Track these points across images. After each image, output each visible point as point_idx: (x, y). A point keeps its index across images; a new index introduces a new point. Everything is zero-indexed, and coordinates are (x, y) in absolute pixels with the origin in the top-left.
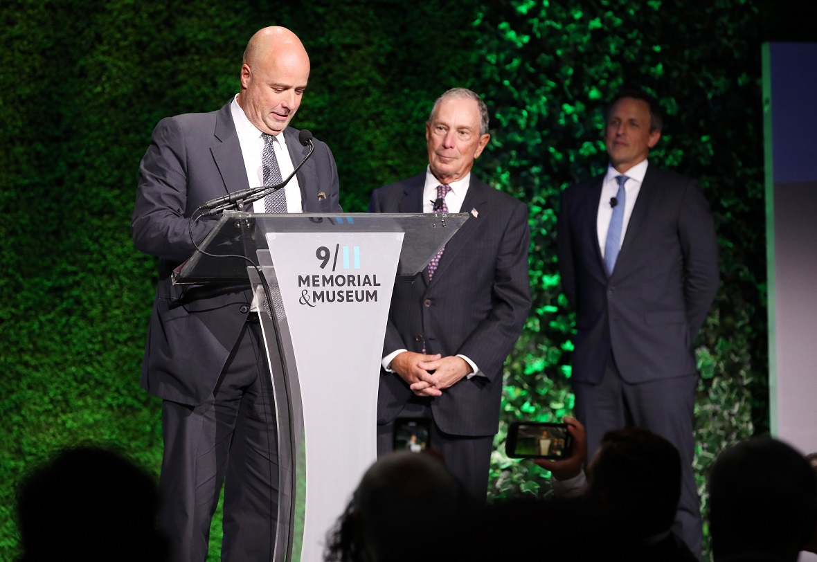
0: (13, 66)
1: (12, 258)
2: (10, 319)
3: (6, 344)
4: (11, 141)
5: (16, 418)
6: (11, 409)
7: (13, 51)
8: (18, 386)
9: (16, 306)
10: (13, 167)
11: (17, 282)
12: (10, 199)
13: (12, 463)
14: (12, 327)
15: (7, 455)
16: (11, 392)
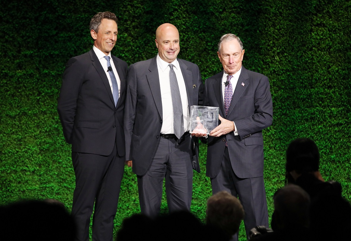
0: (348, 19)
1: (346, 98)
2: (345, 124)
3: (343, 134)
4: (347, 50)
5: (347, 165)
6: (345, 161)
7: (348, 12)
8: (348, 151)
9: (348, 118)
10: (347, 61)
11: (348, 108)
12: (346, 74)
13: (346, 183)
14: (345, 127)
15: (344, 180)
16: (346, 154)
